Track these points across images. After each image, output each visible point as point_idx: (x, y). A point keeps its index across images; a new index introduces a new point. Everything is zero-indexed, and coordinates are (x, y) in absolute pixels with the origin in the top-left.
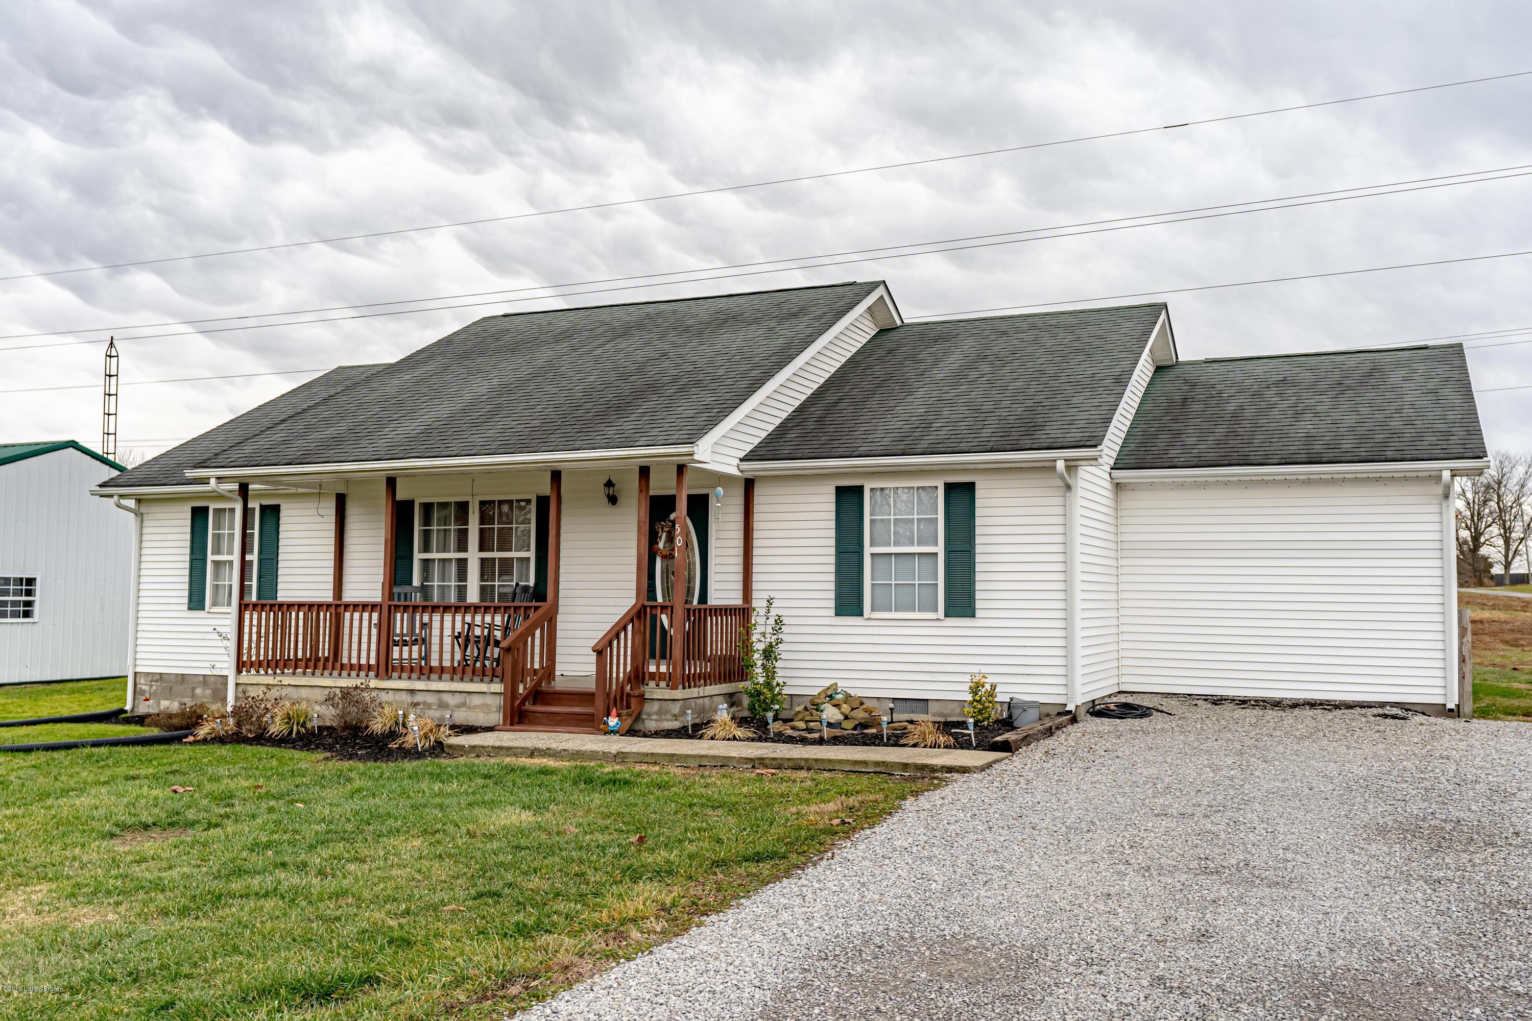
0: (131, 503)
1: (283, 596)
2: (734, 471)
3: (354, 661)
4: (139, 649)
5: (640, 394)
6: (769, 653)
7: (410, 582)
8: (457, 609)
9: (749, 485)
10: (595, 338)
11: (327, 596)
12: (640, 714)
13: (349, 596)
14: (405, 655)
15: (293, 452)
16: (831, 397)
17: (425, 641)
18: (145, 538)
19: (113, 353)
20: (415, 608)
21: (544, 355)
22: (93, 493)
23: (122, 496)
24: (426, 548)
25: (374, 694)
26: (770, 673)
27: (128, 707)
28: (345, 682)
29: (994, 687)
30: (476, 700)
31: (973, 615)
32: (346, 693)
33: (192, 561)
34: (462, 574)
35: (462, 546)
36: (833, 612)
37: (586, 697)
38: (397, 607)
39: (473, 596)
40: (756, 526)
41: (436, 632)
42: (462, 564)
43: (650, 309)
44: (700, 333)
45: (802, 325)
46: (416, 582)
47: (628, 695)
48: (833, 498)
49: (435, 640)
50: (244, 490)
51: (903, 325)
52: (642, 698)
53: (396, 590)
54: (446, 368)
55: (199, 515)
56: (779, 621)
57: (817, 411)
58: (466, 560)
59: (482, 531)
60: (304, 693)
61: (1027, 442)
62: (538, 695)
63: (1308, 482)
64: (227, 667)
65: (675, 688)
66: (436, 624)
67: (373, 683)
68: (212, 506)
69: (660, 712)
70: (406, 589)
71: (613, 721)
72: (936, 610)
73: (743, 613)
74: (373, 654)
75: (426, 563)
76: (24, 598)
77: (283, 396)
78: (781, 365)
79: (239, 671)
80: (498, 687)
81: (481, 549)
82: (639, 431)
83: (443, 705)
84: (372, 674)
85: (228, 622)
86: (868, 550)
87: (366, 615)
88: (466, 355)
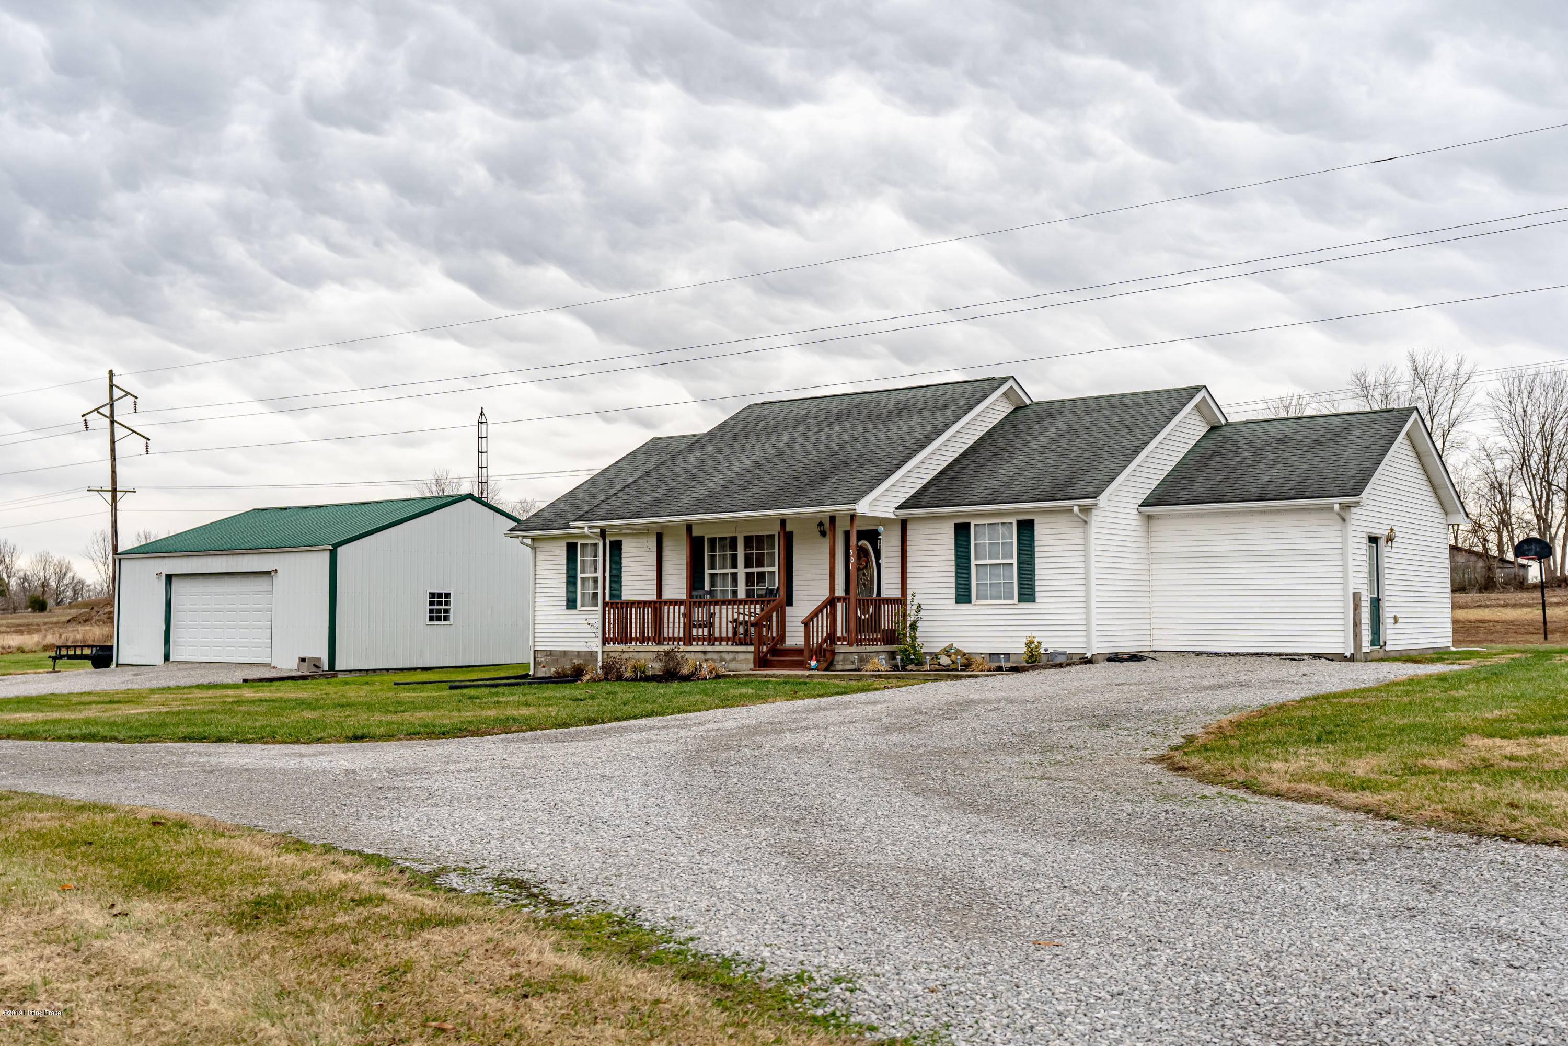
0: (528, 541)
1: (625, 597)
2: (893, 516)
3: (671, 635)
4: (536, 635)
5: (836, 468)
6: (914, 627)
7: (703, 588)
8: (729, 603)
9: (904, 524)
10: (819, 424)
11: (653, 597)
12: (832, 661)
13: (666, 596)
14: (700, 634)
15: (632, 510)
16: (963, 463)
17: (711, 625)
18: (538, 563)
19: (484, 420)
20: (705, 603)
21: (786, 437)
22: (506, 536)
23: (524, 537)
24: (713, 566)
25: (683, 654)
26: (914, 638)
27: (531, 673)
28: (666, 647)
29: (1040, 643)
30: (741, 656)
31: (1034, 601)
32: (667, 653)
33: (568, 578)
34: (735, 583)
35: (734, 565)
36: (954, 601)
37: (798, 651)
38: (695, 602)
39: (741, 595)
40: (909, 548)
41: (717, 620)
42: (735, 576)
43: (858, 399)
44: (884, 420)
45: (947, 414)
46: (707, 588)
47: (825, 650)
48: (953, 530)
49: (717, 625)
50: (603, 534)
51: (1033, 403)
52: (833, 653)
53: (694, 593)
54: (722, 448)
55: (571, 549)
56: (919, 606)
57: (952, 473)
58: (736, 574)
59: (746, 555)
60: (642, 655)
61: (1059, 495)
62: (774, 651)
63: (1263, 512)
64: (595, 644)
65: (851, 645)
66: (717, 612)
67: (682, 648)
68: (579, 542)
69: (844, 660)
70: (701, 593)
71: (813, 663)
72: (1013, 598)
73: (901, 602)
74: (682, 630)
75: (713, 576)
76: (444, 607)
77: (617, 462)
78: (921, 448)
79: (604, 644)
80: (751, 649)
81: (746, 566)
82: (829, 496)
83: (722, 660)
84: (681, 643)
85: (597, 617)
86: (974, 562)
87: (677, 607)
88: (736, 438)
